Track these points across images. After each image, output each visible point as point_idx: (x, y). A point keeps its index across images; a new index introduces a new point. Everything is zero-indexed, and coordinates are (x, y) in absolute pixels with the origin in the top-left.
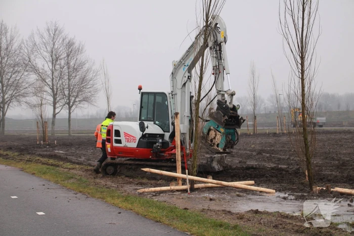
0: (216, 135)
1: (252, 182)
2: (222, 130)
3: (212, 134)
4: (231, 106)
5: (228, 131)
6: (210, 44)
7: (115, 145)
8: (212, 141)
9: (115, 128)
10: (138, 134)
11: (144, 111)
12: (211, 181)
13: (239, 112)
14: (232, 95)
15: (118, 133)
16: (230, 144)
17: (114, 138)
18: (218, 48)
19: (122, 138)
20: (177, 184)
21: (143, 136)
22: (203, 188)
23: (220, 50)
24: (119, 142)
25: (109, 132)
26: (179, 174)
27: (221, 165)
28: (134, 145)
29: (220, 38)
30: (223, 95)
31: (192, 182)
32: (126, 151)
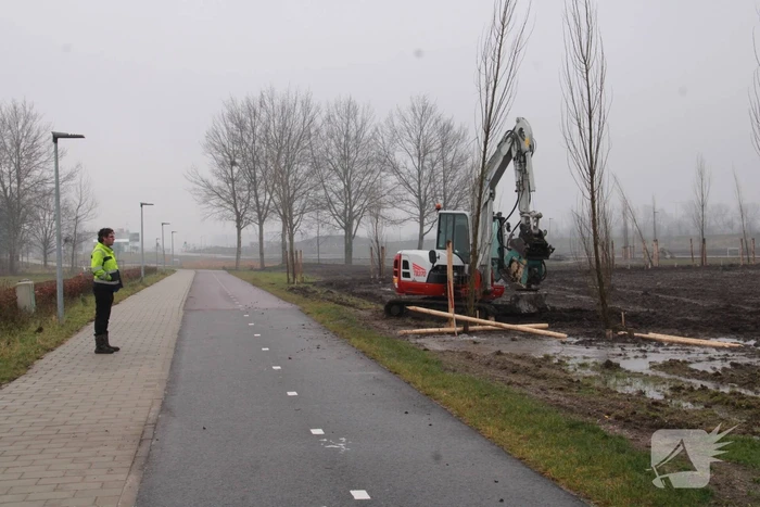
0: (518, 267)
1: (546, 325)
2: (525, 262)
3: (515, 265)
4: (537, 232)
5: (531, 262)
6: (514, 154)
7: (403, 279)
8: (514, 275)
9: (403, 258)
10: (428, 266)
11: (442, 236)
12: (491, 323)
13: (546, 238)
14: (538, 217)
15: (406, 264)
16: (535, 278)
17: (402, 270)
18: (522, 159)
19: (411, 270)
20: (450, 326)
21: (435, 269)
22: (480, 331)
23: (525, 161)
24: (407, 275)
25: (397, 263)
26: (450, 314)
27: (535, 306)
28: (423, 279)
29: (525, 146)
30: (528, 218)
31: (466, 324)
32: (415, 288)
